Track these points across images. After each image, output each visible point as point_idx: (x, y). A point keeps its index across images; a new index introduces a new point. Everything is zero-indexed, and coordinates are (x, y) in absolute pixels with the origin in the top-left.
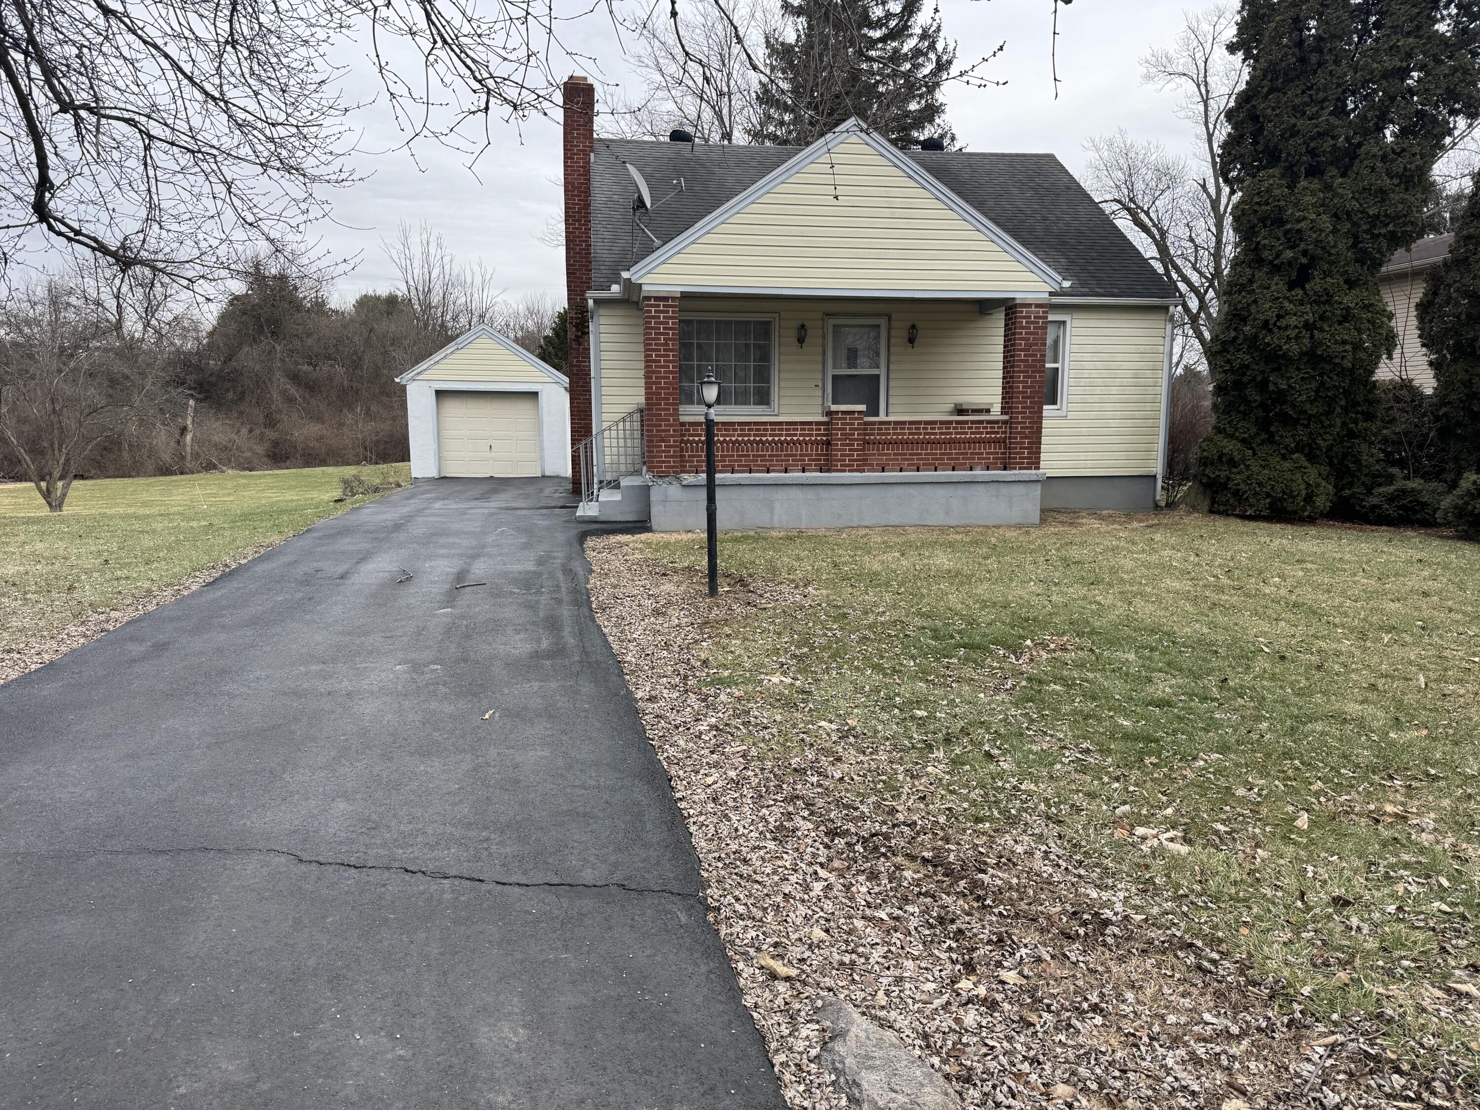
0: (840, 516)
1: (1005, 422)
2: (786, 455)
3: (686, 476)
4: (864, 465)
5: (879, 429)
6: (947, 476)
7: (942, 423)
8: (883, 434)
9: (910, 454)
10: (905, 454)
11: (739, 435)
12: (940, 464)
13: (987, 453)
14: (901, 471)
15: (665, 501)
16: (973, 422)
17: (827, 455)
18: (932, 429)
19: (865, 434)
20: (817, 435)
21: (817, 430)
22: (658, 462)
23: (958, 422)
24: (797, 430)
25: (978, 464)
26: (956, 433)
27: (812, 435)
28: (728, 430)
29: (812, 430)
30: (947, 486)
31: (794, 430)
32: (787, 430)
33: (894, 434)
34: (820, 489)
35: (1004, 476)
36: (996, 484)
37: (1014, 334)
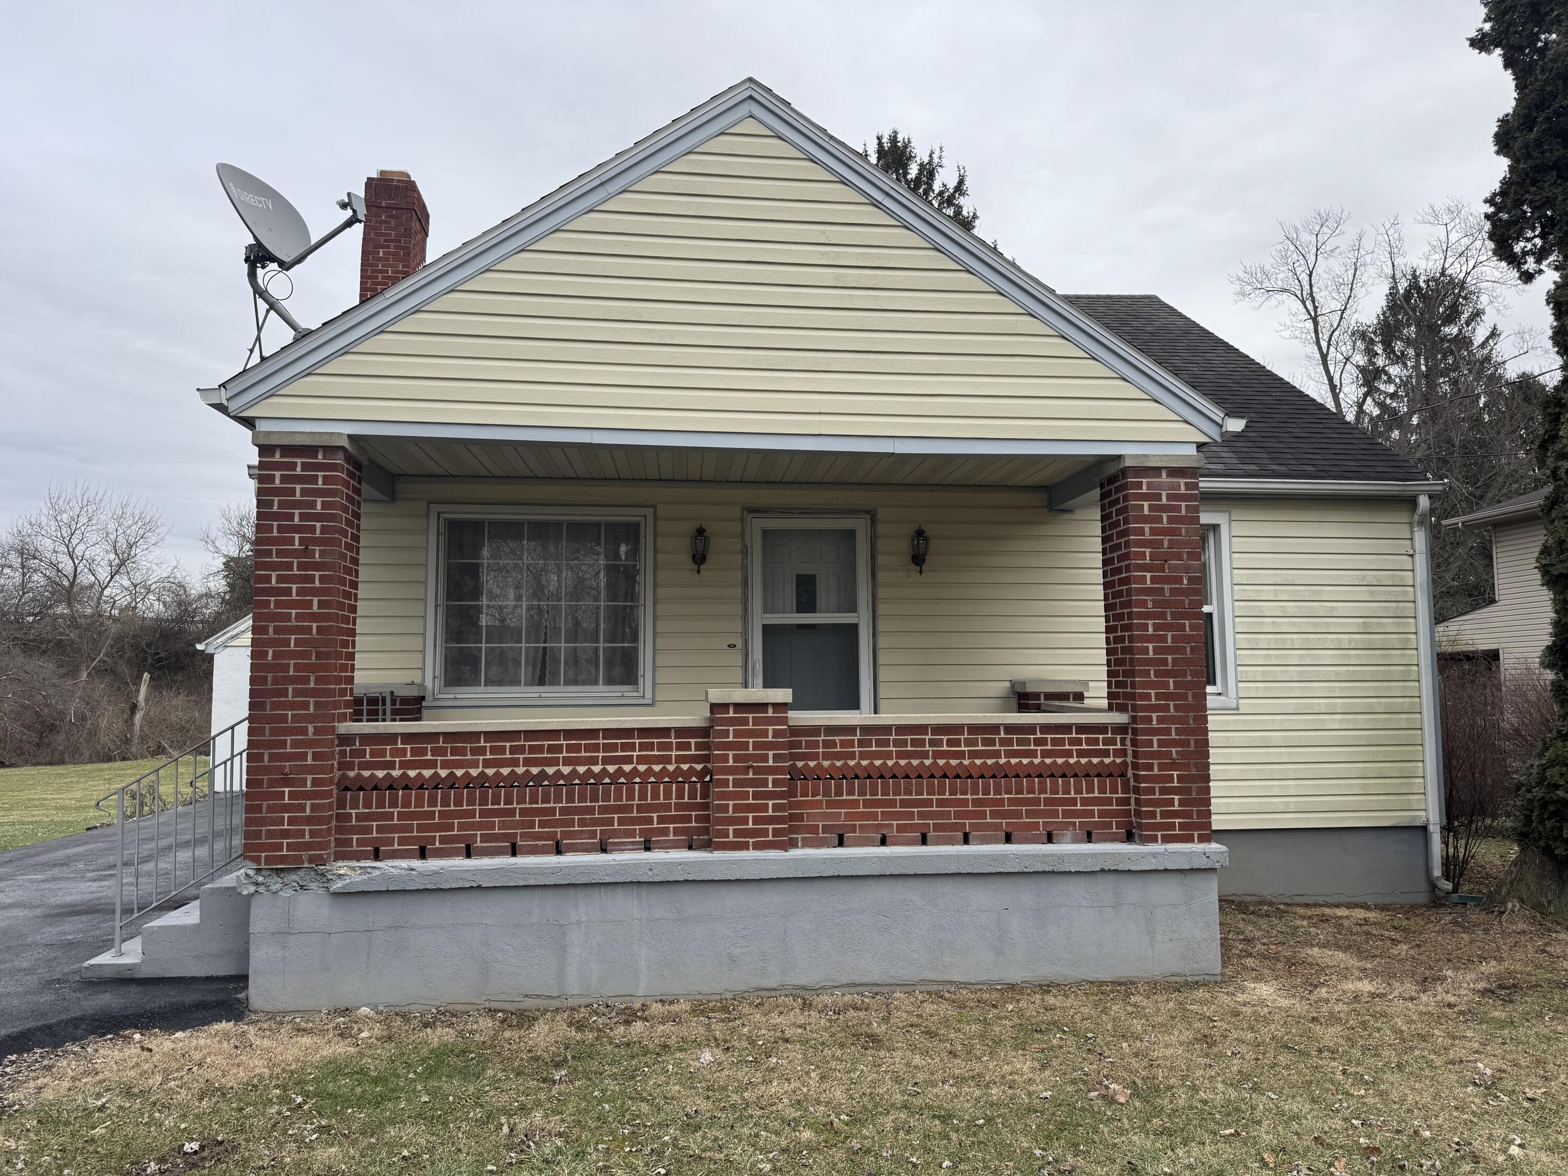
0: (733, 960)
1: (1121, 729)
2: (603, 810)
3: (342, 867)
4: (792, 830)
5: (827, 744)
6: (994, 857)
7: (975, 729)
8: (838, 756)
9: (904, 803)
10: (892, 803)
11: (487, 763)
12: (975, 827)
13: (1085, 802)
14: (883, 842)
15: (283, 934)
16: (1046, 728)
17: (705, 807)
18: (950, 743)
19: (793, 757)
20: (681, 759)
21: (680, 747)
22: (270, 834)
23: (1010, 729)
24: (632, 747)
25: (1065, 826)
26: (1010, 754)
27: (666, 760)
28: (462, 751)
29: (668, 746)
30: (994, 883)
31: (625, 747)
32: (607, 748)
33: (863, 756)
34: (685, 894)
35: (1129, 857)
36: (1112, 878)
37: (1125, 533)
